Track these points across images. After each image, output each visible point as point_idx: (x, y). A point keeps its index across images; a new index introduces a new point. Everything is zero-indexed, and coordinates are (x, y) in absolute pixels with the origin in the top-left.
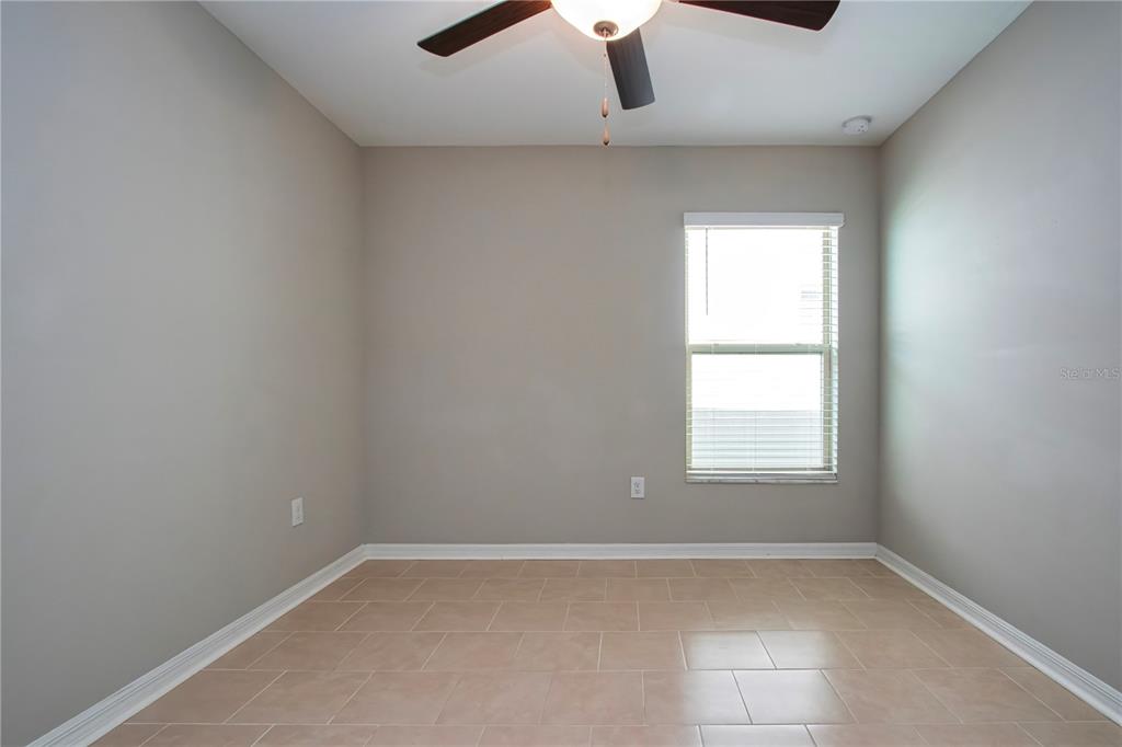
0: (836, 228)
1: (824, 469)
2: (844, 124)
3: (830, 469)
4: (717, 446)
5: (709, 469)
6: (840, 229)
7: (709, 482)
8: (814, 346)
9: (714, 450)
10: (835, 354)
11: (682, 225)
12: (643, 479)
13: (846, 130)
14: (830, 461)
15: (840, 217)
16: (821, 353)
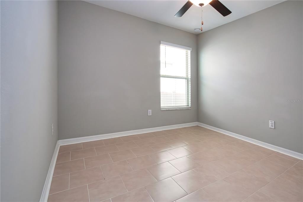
0: (190, 51)
1: (187, 106)
2: (195, 29)
3: (188, 106)
4: (168, 101)
5: (165, 107)
6: (191, 51)
7: (166, 110)
8: (184, 77)
9: (167, 102)
10: (189, 79)
11: (160, 44)
12: (151, 110)
13: (195, 31)
14: (188, 104)
15: (191, 49)
16: (186, 79)
